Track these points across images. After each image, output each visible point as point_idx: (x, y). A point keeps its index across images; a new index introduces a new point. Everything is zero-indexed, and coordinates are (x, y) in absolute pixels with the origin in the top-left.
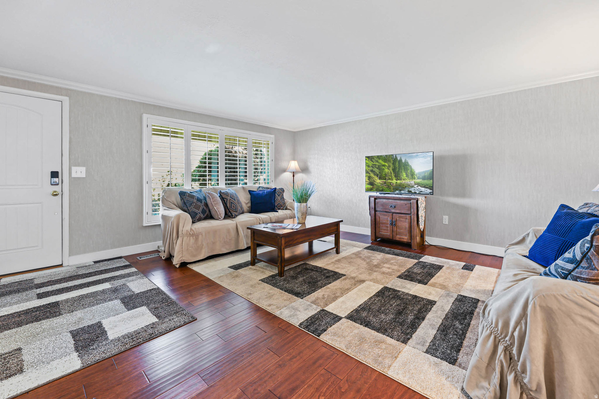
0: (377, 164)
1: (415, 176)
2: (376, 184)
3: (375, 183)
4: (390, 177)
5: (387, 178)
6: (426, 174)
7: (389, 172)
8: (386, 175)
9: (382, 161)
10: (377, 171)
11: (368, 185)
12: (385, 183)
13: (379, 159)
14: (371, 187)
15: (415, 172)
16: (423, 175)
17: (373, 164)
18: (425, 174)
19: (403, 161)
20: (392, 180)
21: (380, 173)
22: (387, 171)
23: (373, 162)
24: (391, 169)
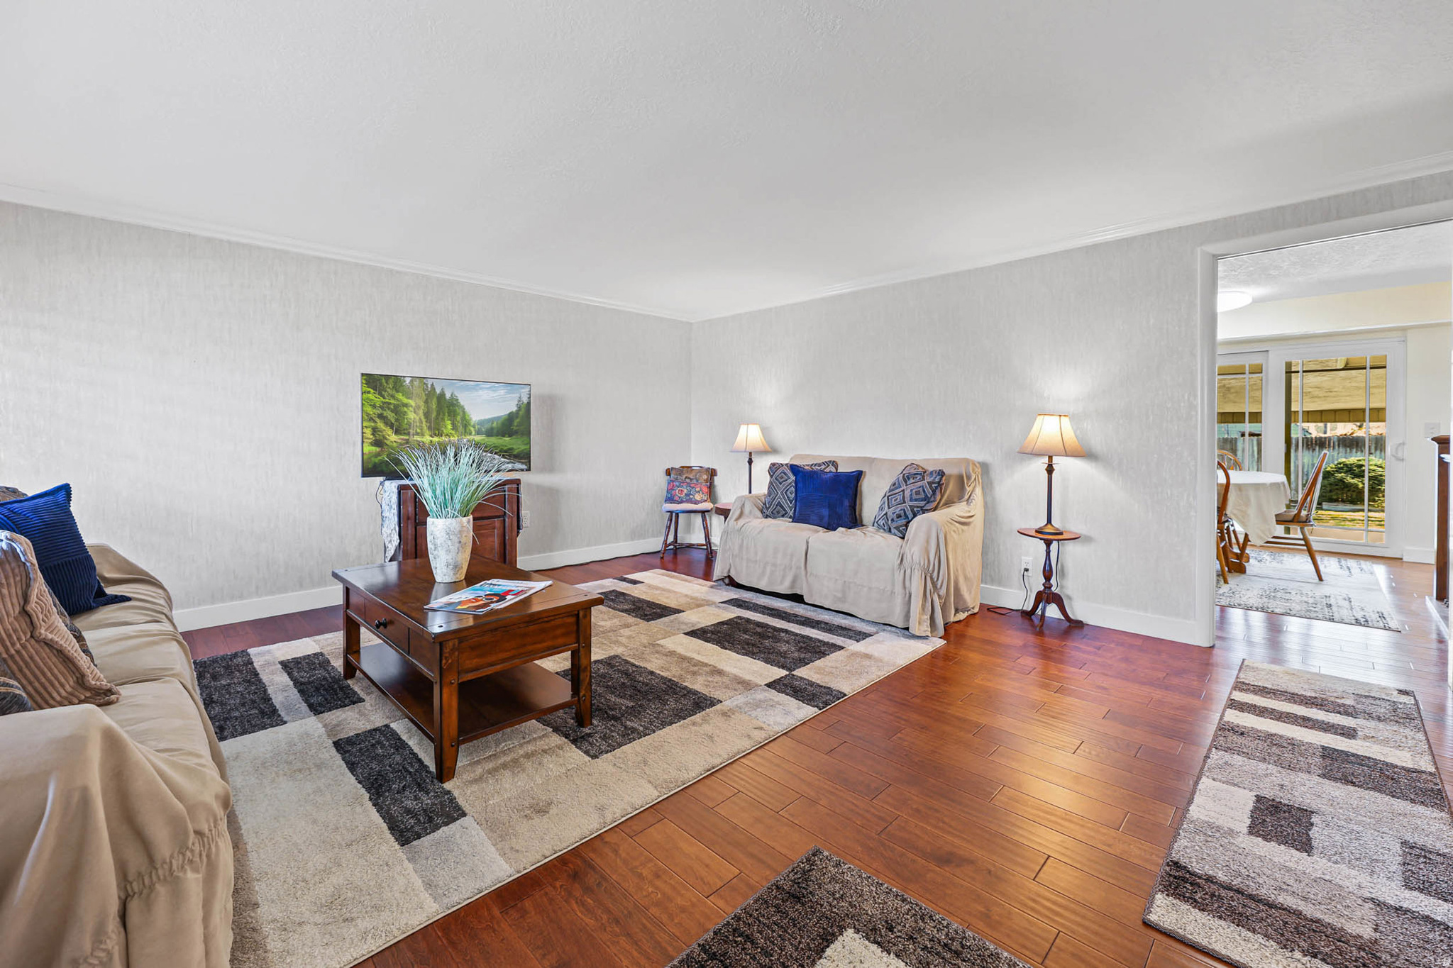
0: (392, 401)
1: (472, 429)
2: (387, 445)
3: (386, 441)
4: (418, 431)
5: (411, 431)
6: (495, 425)
7: (418, 418)
8: (410, 426)
9: (403, 395)
10: (391, 416)
11: (372, 445)
12: (407, 443)
13: (397, 391)
14: (378, 449)
15: (471, 419)
16: (488, 426)
17: (382, 402)
18: (492, 424)
19: (448, 396)
20: (423, 435)
21: (397, 420)
22: (412, 417)
23: (384, 398)
24: (421, 412)
